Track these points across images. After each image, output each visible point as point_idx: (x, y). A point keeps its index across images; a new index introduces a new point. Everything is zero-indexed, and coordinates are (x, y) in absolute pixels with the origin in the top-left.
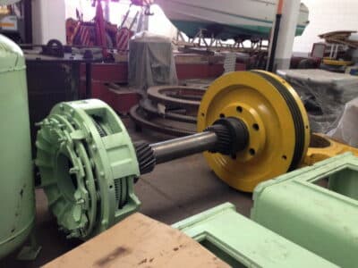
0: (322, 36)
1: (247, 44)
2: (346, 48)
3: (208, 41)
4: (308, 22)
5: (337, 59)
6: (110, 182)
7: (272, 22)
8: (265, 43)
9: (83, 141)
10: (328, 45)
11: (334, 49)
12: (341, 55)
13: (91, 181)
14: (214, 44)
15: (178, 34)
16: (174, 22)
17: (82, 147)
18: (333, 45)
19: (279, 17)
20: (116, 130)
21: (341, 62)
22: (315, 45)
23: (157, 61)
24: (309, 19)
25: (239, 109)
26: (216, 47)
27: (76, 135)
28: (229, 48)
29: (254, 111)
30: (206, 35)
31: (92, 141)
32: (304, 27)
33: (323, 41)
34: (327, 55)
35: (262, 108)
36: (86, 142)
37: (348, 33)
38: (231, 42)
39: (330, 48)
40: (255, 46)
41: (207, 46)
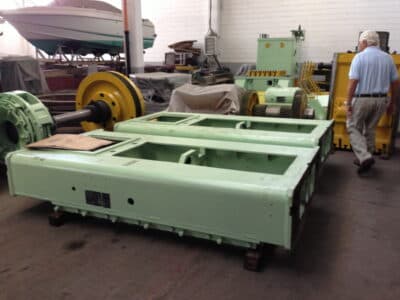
0: (171, 47)
1: (107, 57)
2: (191, 55)
3: (69, 57)
4: (155, 36)
5: (186, 65)
6: (40, 125)
7: (121, 37)
8: (122, 55)
9: (21, 108)
10: (177, 54)
11: (182, 57)
12: (189, 61)
13: (29, 127)
14: (75, 59)
15: (37, 51)
16: (31, 41)
17: (21, 111)
18: (181, 54)
19: (127, 33)
20: (36, 102)
21: (189, 67)
22: (166, 54)
23: (28, 75)
24: (156, 33)
25: (102, 95)
26: (77, 61)
27: (17, 105)
28: (90, 62)
29: (111, 96)
30: (66, 51)
31: (26, 107)
32: (153, 40)
33: (172, 50)
34: (177, 62)
35: (116, 93)
36: (23, 108)
37: (191, 43)
38: (91, 56)
39: (178, 56)
40: (115, 59)
41: (68, 61)
